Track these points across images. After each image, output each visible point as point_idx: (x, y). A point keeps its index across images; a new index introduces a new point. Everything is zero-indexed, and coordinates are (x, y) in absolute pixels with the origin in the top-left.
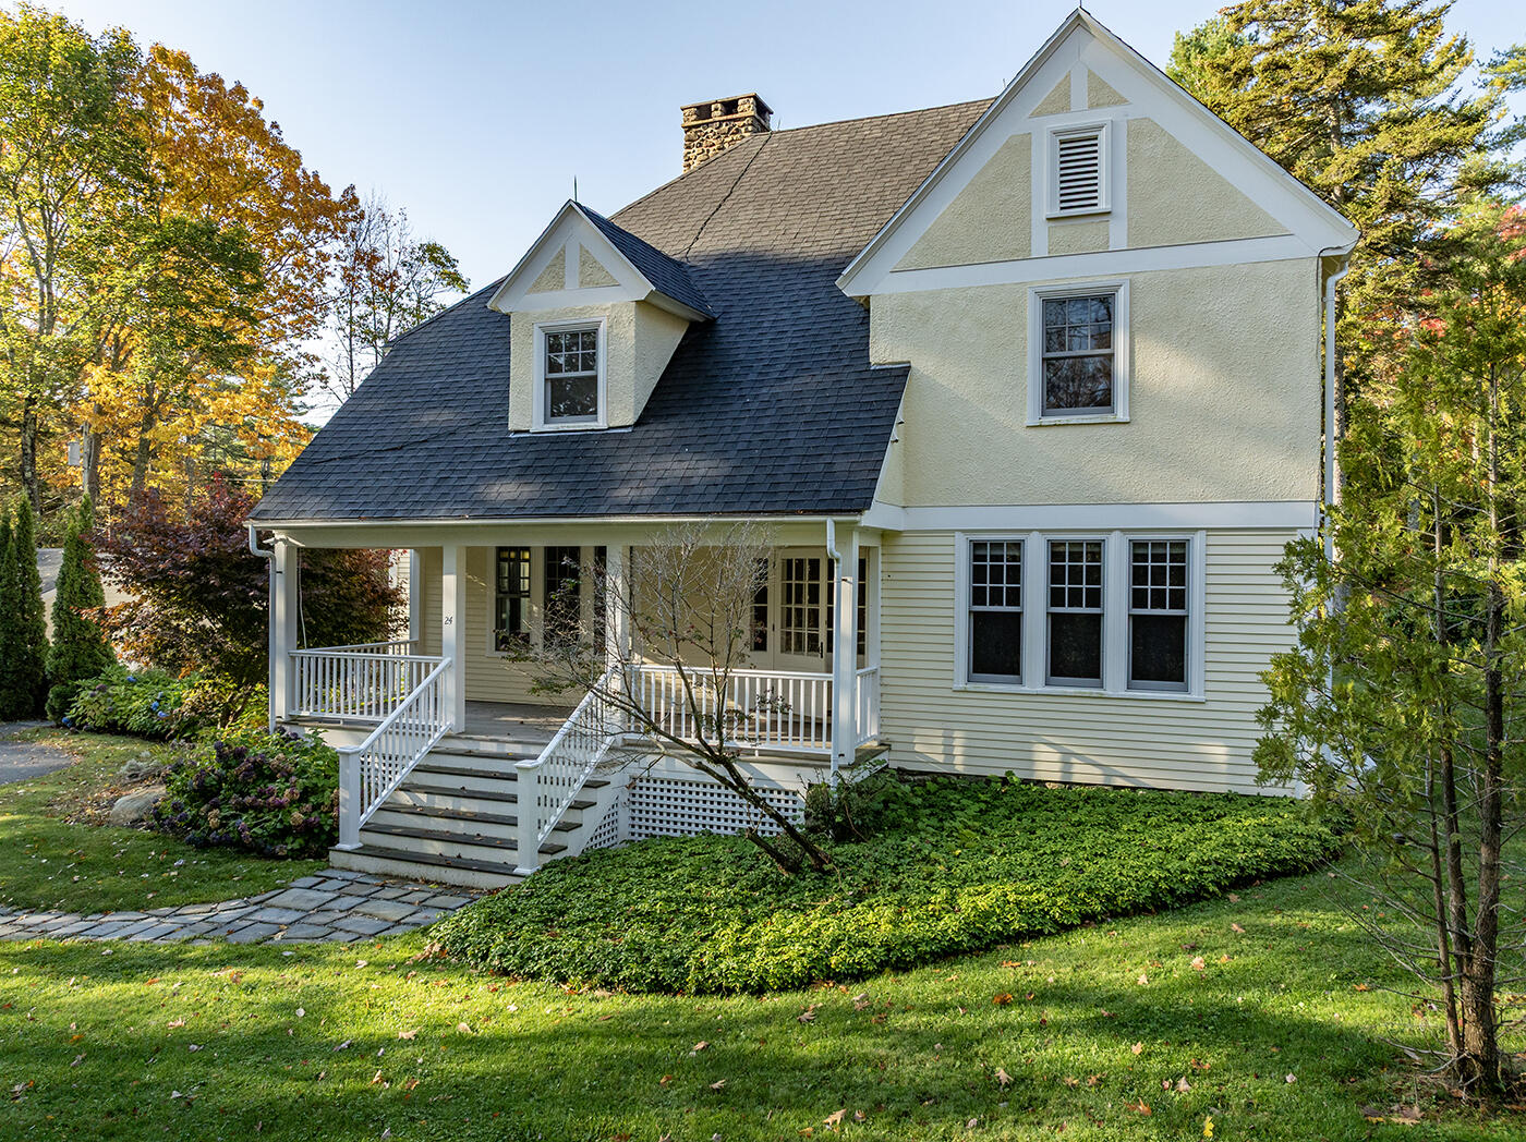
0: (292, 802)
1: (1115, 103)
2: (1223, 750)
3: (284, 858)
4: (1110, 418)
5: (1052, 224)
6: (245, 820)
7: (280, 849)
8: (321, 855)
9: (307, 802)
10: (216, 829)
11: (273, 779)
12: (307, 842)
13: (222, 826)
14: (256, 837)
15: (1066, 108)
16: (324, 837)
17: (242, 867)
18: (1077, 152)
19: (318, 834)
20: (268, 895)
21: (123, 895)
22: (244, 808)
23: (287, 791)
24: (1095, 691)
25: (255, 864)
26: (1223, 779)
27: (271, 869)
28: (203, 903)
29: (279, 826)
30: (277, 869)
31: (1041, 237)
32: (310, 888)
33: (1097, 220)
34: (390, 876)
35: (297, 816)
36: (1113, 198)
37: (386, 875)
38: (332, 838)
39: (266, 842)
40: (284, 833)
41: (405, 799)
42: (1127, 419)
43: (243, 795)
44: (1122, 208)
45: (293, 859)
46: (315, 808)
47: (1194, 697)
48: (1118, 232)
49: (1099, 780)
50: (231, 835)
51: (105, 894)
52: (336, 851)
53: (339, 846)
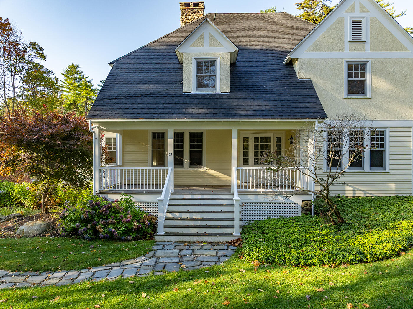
1: (367, 12)
2: (394, 185)
3: (130, 240)
4: (366, 97)
5: (350, 43)
6: (112, 228)
7: (130, 237)
10: (102, 232)
14: (120, 234)
15: (353, 11)
18: (356, 24)
20: (150, 253)
23: (128, 216)
24: (362, 171)
26: (394, 192)
31: (347, 47)
32: (163, 249)
33: (362, 43)
35: (136, 225)
36: (366, 37)
42: (370, 97)
44: (368, 41)
47: (387, 171)
48: (367, 47)
49: (363, 195)
52: (158, 235)
53: (158, 233)
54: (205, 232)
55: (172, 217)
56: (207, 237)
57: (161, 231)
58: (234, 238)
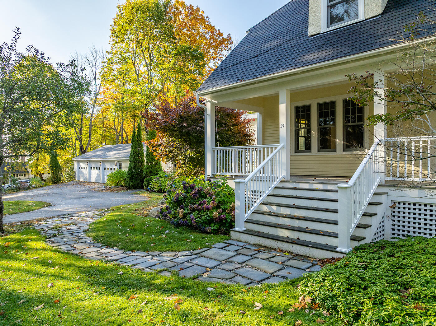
0: (213, 208)
3: (210, 233)
6: (194, 215)
7: (209, 229)
8: (227, 233)
9: (220, 208)
10: (182, 218)
11: (205, 198)
12: (220, 226)
13: (184, 217)
14: (198, 223)
16: (227, 225)
17: (192, 236)
19: (225, 223)
20: (202, 250)
21: (142, 244)
22: (194, 210)
23: (211, 202)
25: (197, 235)
27: (204, 238)
28: (172, 251)
29: (208, 218)
30: (207, 238)
32: (222, 248)
34: (261, 246)
35: (216, 214)
37: (259, 245)
38: (231, 225)
39: (202, 225)
40: (210, 221)
41: (265, 208)
43: (193, 204)
45: (214, 234)
46: (224, 211)
50: (188, 222)
51: (135, 243)
52: (233, 231)
53: (235, 229)
54: (298, 239)
55: (268, 211)
56: (294, 245)
57: (240, 226)
58: (336, 256)
